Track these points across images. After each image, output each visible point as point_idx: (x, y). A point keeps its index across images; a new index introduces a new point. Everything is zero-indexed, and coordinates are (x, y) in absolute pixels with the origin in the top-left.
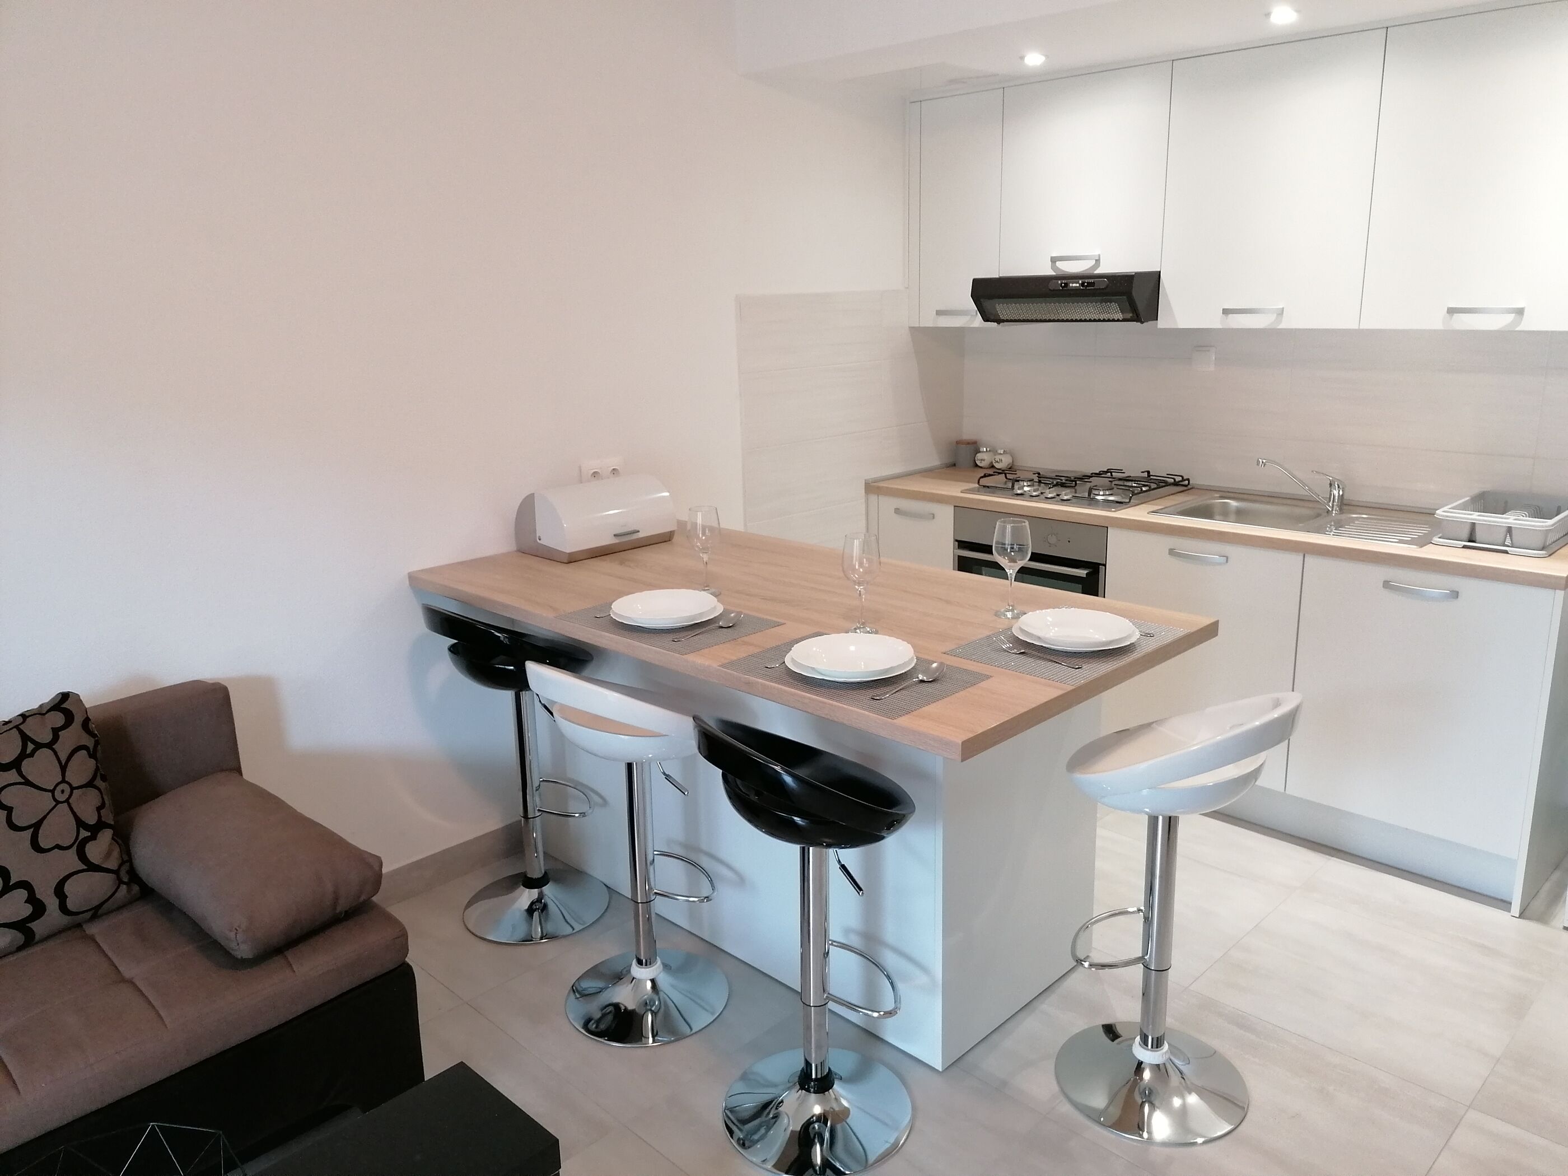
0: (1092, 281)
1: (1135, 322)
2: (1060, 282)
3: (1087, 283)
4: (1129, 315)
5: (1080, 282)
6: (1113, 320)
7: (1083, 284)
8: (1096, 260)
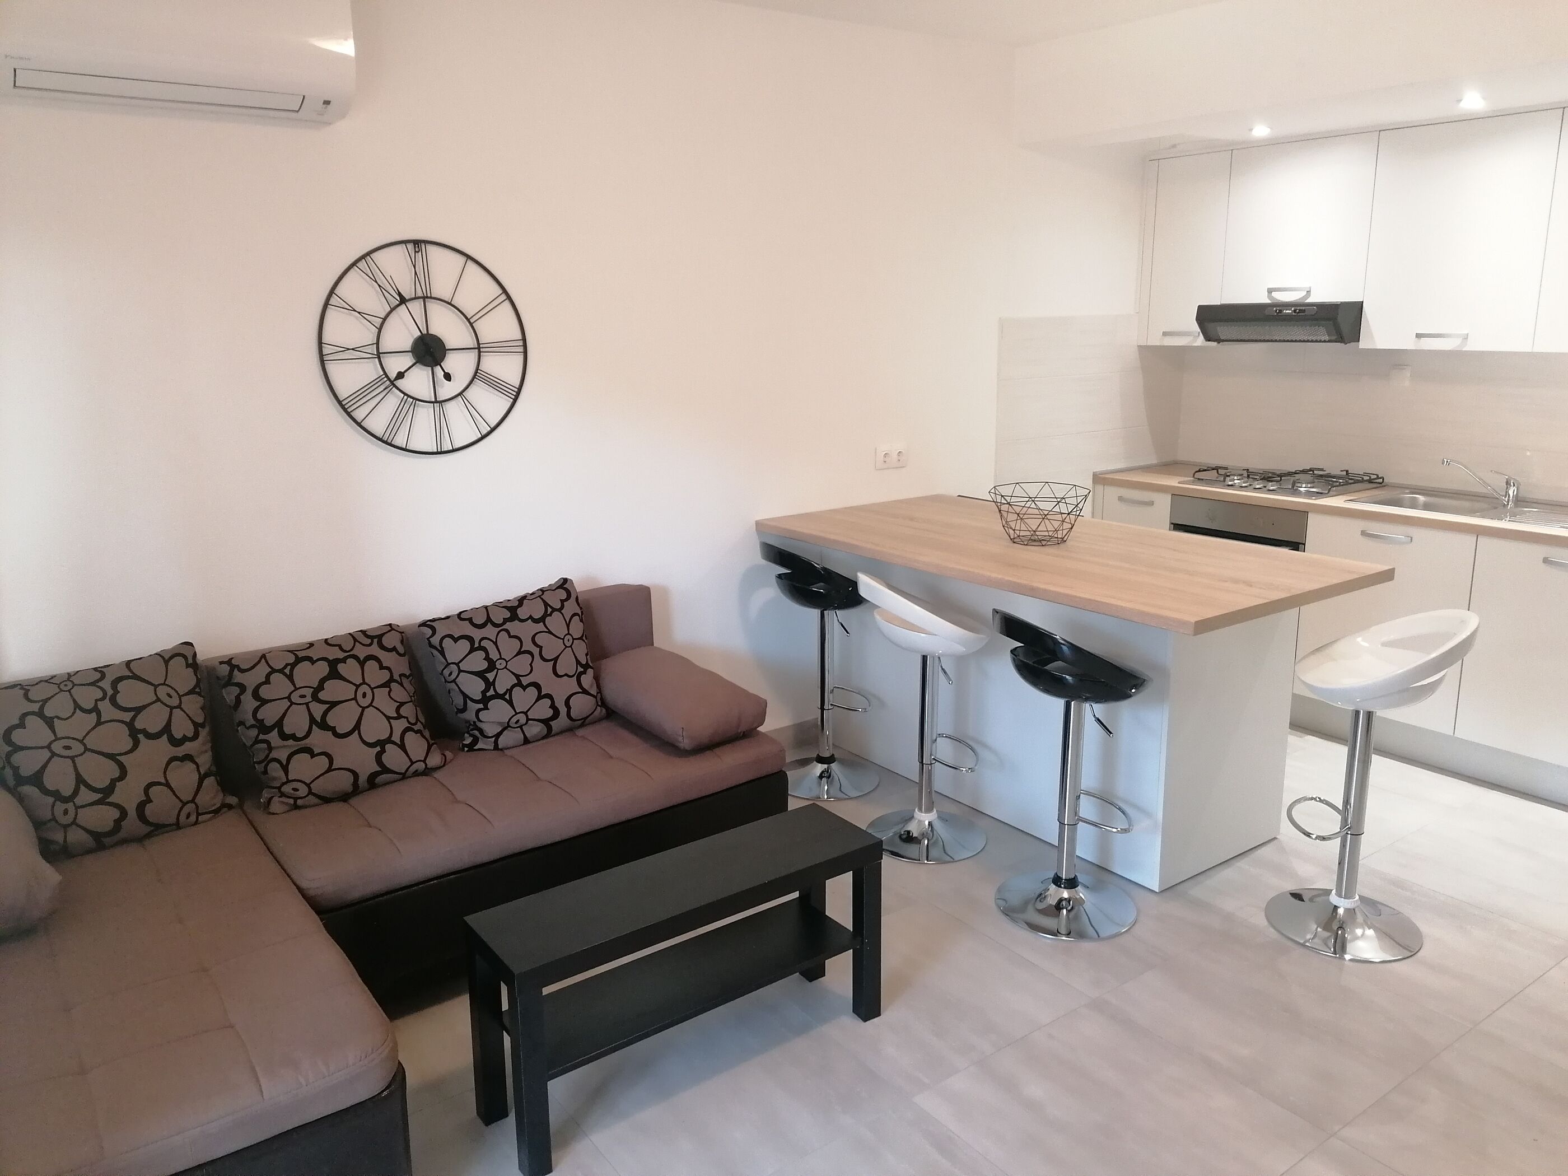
0: (1304, 308)
1: (1339, 343)
2: (1275, 309)
3: (1299, 310)
4: (1334, 338)
5: (1293, 309)
6: (1320, 341)
7: (1295, 311)
8: (1307, 291)
